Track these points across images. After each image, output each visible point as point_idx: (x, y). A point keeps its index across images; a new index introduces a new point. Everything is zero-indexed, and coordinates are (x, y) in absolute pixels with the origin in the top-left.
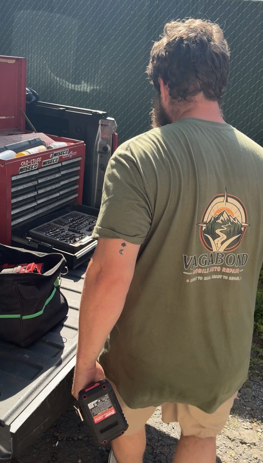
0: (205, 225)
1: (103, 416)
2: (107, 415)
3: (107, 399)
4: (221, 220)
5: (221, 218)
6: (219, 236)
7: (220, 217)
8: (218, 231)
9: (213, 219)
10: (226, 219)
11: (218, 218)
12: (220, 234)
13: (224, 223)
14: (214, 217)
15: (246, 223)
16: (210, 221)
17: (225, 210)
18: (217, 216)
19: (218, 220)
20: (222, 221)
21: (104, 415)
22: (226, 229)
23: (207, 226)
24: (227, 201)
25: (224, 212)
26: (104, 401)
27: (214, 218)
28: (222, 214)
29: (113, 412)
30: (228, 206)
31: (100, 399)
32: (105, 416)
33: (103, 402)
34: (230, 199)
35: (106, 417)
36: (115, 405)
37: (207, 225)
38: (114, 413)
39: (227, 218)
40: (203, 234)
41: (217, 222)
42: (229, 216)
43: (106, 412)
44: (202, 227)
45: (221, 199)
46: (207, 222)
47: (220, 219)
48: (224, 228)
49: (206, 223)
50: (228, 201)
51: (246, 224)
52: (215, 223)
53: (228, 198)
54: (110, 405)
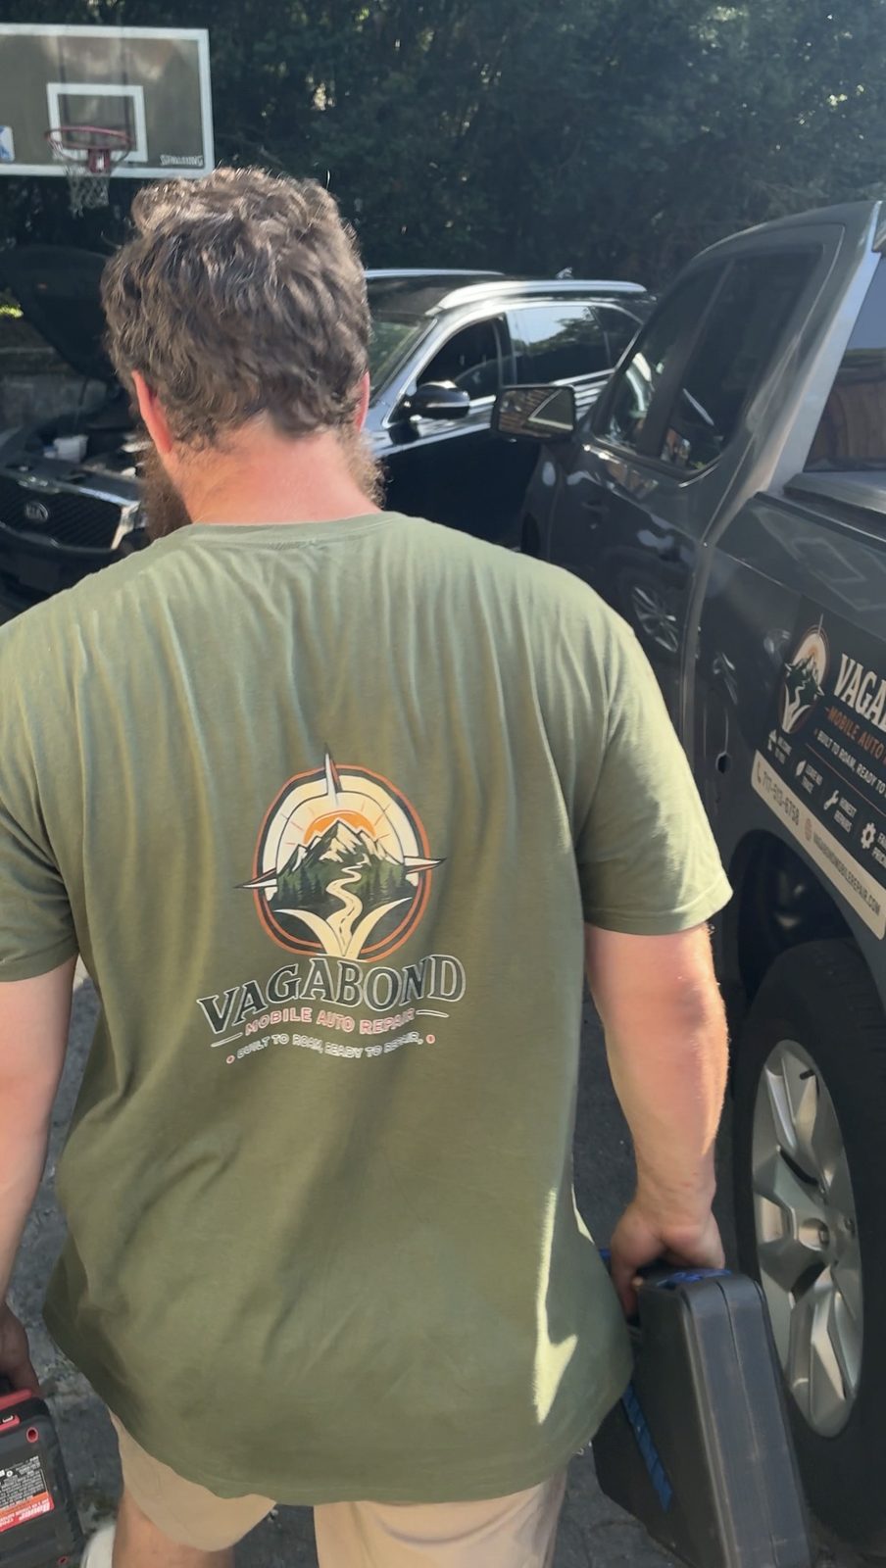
0: (274, 882)
1: (13, 1515)
2: (27, 1514)
3: (35, 1470)
4: (335, 850)
5: (335, 845)
6: (341, 905)
7: (330, 841)
8: (334, 888)
9: (302, 854)
10: (351, 847)
11: (323, 846)
12: (344, 895)
13: (349, 859)
14: (306, 846)
15: (421, 856)
16: (290, 864)
17: (341, 820)
18: (318, 840)
19: (324, 853)
20: (339, 853)
21: (17, 1513)
22: (357, 877)
23: (282, 883)
24: (338, 789)
25: (336, 825)
26: (26, 1474)
27: (308, 849)
28: (332, 833)
29: (45, 1506)
30: (348, 802)
31: (13, 1470)
32: (20, 1515)
33: (20, 1476)
34: (346, 781)
35: (21, 1519)
36: (55, 1488)
37: (281, 878)
38: (48, 1509)
39: (355, 844)
40: (273, 913)
41: (321, 858)
42: (357, 836)
43: (22, 1507)
44: (262, 891)
45: (318, 787)
46: (275, 869)
47: (330, 850)
48: (353, 876)
49: (273, 875)
50: (344, 789)
51: (425, 859)
52: (318, 865)
53: (342, 778)
54: (40, 1487)
